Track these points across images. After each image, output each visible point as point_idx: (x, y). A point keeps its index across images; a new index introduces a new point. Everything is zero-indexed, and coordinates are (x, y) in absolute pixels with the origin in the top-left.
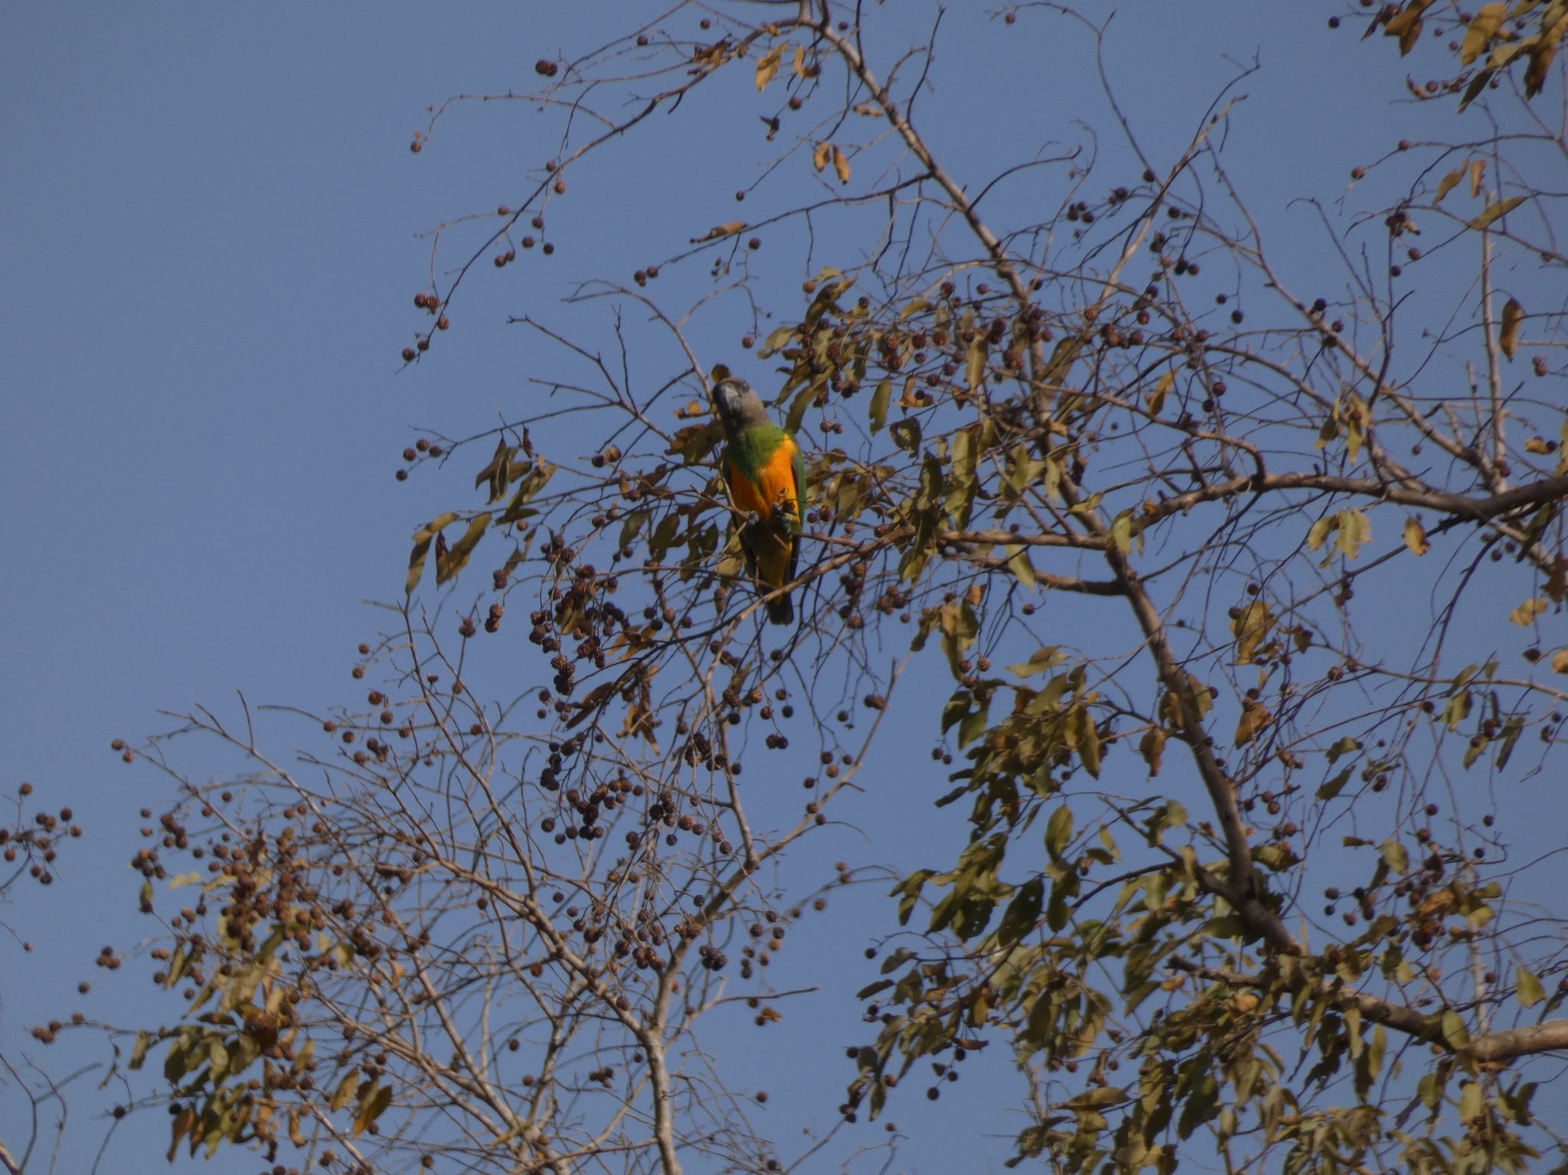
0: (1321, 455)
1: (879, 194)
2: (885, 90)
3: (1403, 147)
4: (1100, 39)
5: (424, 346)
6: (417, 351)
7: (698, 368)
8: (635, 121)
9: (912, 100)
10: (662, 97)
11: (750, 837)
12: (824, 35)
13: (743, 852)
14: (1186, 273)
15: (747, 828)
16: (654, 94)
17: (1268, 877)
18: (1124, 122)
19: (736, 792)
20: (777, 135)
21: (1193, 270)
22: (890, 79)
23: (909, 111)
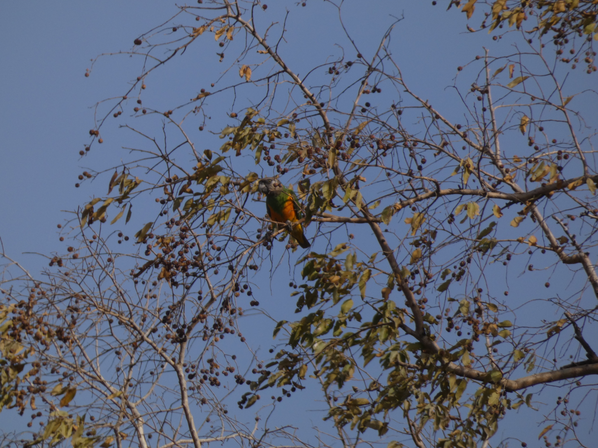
0: (461, 181)
1: (264, 79)
2: (264, 40)
3: (477, 58)
4: (339, 10)
5: (88, 149)
6: (85, 151)
7: (189, 141)
8: (169, 59)
9: (277, 45)
10: (178, 49)
12: (238, 20)
14: (376, 92)
16: (176, 48)
17: (429, 327)
18: (353, 42)
20: (223, 60)
21: (379, 91)
22: (265, 36)
23: (276, 49)
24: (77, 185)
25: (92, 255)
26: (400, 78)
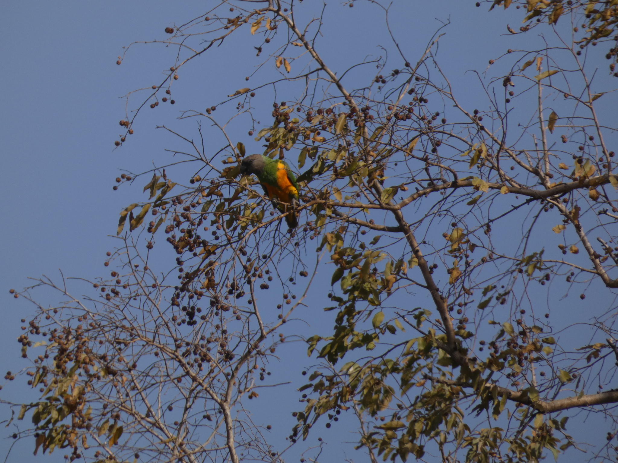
1: (302, 76)
2: (303, 36)
3: (509, 52)
4: (387, 12)
5: (123, 140)
6: (120, 142)
7: (231, 145)
8: (205, 50)
9: (314, 40)
10: (215, 40)
11: (262, 325)
12: (279, 15)
13: (260, 331)
14: (423, 102)
15: (261, 322)
16: (212, 39)
17: (462, 341)
18: (397, 46)
19: (257, 308)
20: (261, 54)
21: (426, 101)
22: (305, 32)
23: (313, 44)
24: (115, 188)
25: (138, 283)
26: (449, 92)
